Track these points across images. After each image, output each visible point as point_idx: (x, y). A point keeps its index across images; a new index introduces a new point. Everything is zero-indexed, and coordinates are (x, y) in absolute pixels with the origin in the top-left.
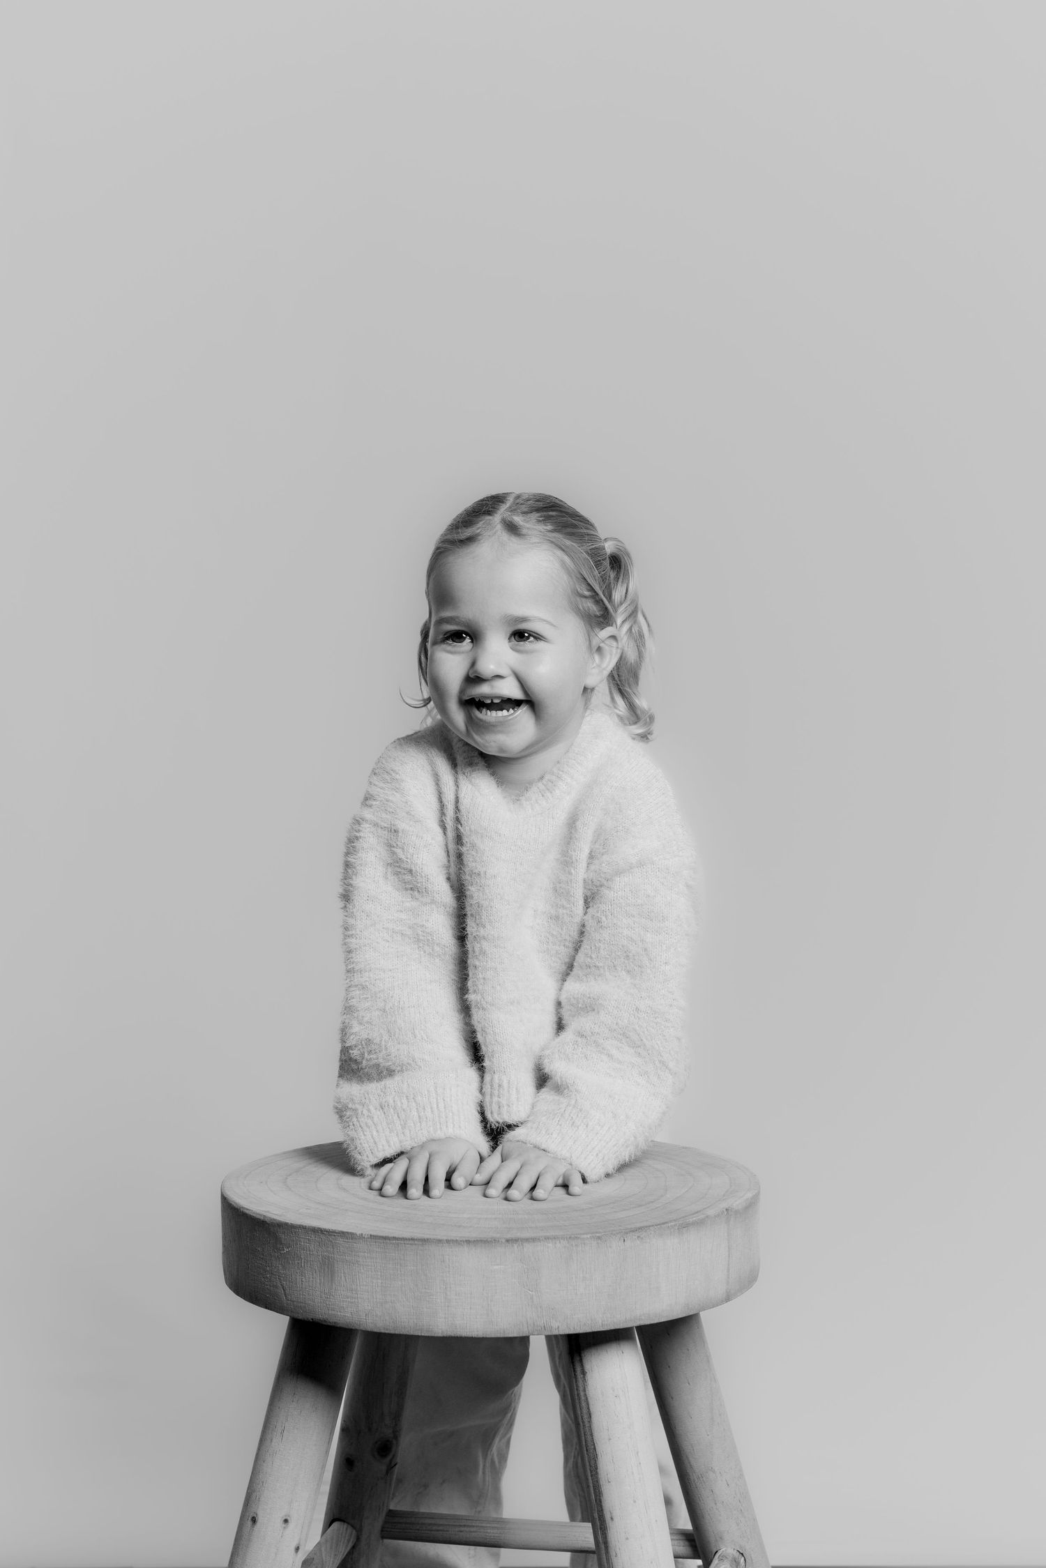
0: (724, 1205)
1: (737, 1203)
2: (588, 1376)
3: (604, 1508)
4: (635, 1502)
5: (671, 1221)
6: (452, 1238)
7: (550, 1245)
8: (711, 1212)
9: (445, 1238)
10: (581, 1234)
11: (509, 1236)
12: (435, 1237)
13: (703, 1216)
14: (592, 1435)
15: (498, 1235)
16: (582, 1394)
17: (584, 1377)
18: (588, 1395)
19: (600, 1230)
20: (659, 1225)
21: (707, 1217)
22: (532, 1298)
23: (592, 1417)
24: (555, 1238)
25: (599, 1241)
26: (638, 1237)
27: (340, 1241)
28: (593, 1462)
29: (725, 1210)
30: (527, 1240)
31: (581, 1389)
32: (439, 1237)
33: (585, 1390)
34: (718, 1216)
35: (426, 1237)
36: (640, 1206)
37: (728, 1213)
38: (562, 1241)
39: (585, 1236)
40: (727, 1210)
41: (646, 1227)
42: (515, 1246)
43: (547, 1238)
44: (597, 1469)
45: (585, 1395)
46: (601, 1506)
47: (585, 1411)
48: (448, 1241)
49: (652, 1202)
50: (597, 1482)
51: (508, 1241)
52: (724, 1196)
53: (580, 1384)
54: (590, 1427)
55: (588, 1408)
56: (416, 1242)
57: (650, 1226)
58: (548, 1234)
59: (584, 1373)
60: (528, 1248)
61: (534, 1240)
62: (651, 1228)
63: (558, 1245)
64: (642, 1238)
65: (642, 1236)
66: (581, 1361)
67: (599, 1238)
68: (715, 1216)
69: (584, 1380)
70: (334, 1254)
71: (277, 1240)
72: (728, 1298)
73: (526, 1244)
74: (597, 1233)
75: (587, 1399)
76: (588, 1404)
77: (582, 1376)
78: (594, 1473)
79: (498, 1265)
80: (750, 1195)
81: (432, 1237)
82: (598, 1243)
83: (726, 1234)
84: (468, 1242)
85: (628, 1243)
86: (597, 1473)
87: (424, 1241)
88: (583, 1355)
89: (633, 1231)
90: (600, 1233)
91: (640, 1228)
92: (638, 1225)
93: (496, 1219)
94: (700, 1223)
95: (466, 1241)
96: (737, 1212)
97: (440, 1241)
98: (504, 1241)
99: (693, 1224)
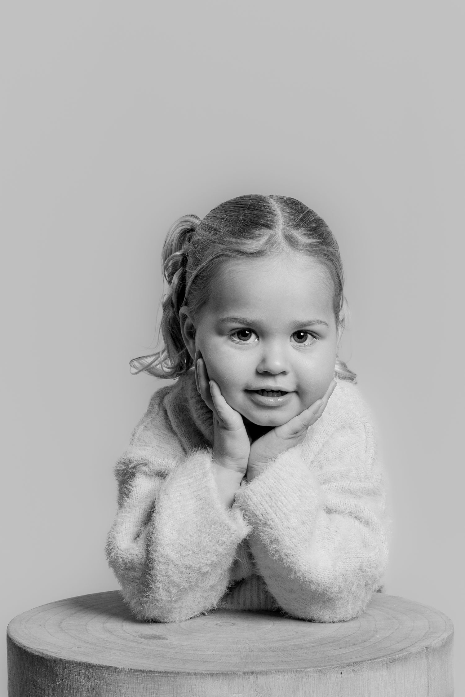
0: (424, 644)
1: (435, 642)
5: (380, 657)
6: (199, 671)
7: (280, 677)
8: (414, 650)
9: (193, 672)
10: (306, 668)
11: (246, 670)
12: (184, 670)
13: (406, 653)
15: (237, 669)
19: (321, 665)
20: (370, 660)
21: (410, 653)
24: (284, 671)
25: (321, 674)
26: (353, 670)
27: (106, 674)
29: (424, 648)
30: (261, 673)
32: (187, 671)
34: (419, 653)
35: (177, 670)
36: (355, 644)
37: (427, 651)
38: (289, 674)
39: (309, 669)
40: (426, 647)
41: (360, 662)
42: (251, 678)
43: (277, 671)
48: (195, 674)
49: (365, 641)
51: (245, 674)
52: (424, 636)
56: (169, 675)
57: (362, 661)
58: (278, 668)
60: (262, 679)
61: (266, 673)
62: (363, 663)
63: (287, 677)
64: (356, 671)
65: (356, 670)
67: (321, 671)
68: (417, 653)
70: (100, 684)
71: (54, 673)
73: (260, 676)
74: (319, 667)
79: (237, 694)
80: (445, 635)
81: (181, 670)
82: (319, 675)
83: (426, 668)
84: (212, 674)
85: (345, 675)
87: (176, 674)
89: (349, 666)
90: (321, 667)
91: (355, 663)
92: (353, 660)
93: (235, 655)
94: (404, 659)
95: (210, 674)
96: (434, 650)
97: (188, 674)
98: (241, 673)
99: (399, 659)
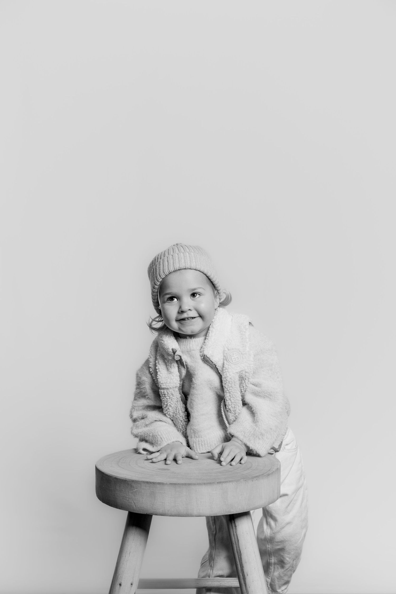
2: (237, 527)
3: (244, 572)
4: (255, 569)
14: (239, 547)
16: (235, 534)
17: (236, 528)
18: (237, 534)
22: (225, 502)
23: (239, 541)
27: (158, 486)
28: (240, 556)
31: (235, 532)
33: (236, 532)
39: (241, 480)
44: (241, 559)
45: (236, 534)
47: (236, 539)
50: (242, 563)
53: (234, 530)
54: (239, 544)
55: (238, 538)
59: (236, 526)
66: (234, 522)
69: (236, 529)
70: (155, 490)
71: (131, 486)
75: (237, 535)
76: (237, 537)
77: (235, 527)
88: (235, 520)
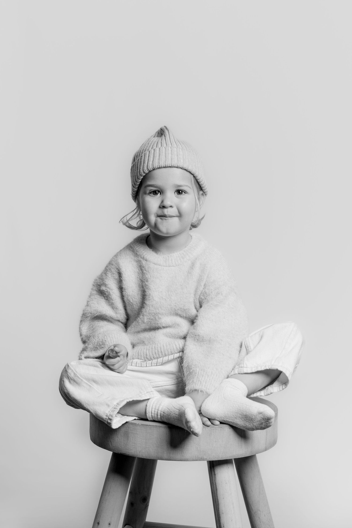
2: (217, 476)
3: (221, 523)
4: (232, 521)
14: (217, 497)
16: (214, 482)
18: (216, 483)
22: (197, 448)
23: (218, 490)
27: (131, 426)
28: (217, 506)
31: (214, 480)
44: (219, 509)
46: (220, 522)
50: (219, 513)
53: (214, 478)
54: (217, 494)
55: (216, 487)
59: (215, 475)
66: (214, 470)
70: (128, 430)
72: (266, 450)
78: (218, 510)
82: (221, 429)
86: (219, 510)
88: (215, 468)
